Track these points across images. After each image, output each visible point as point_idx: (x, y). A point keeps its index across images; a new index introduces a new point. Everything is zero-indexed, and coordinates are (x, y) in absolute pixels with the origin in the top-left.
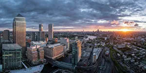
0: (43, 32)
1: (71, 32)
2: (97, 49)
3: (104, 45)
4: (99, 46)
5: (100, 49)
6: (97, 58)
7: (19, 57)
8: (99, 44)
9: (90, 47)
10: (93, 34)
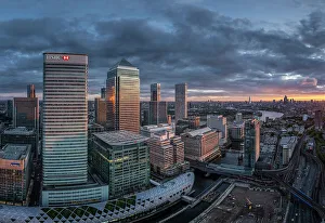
0: (163, 103)
1: (220, 103)
2: (288, 139)
3: (302, 130)
4: (290, 134)
5: (294, 140)
6: (290, 155)
7: (143, 161)
8: (290, 130)
9: (272, 135)
10: (273, 107)
